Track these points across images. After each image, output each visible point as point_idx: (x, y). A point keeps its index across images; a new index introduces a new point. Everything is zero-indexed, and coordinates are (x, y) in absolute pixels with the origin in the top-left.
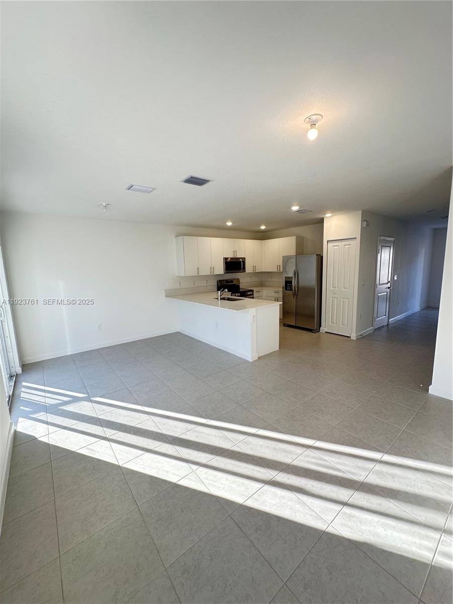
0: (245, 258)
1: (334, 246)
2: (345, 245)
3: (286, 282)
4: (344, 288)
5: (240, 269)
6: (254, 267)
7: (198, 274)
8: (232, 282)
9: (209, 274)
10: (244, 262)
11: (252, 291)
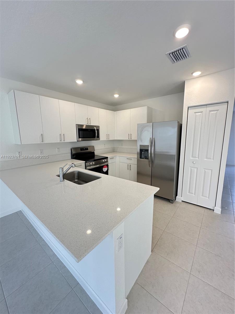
0: (99, 127)
1: (195, 113)
2: (210, 111)
3: (141, 150)
4: (207, 158)
5: (95, 137)
6: (108, 135)
7: (42, 141)
8: (87, 149)
9: (59, 141)
10: (98, 130)
11: (107, 158)
